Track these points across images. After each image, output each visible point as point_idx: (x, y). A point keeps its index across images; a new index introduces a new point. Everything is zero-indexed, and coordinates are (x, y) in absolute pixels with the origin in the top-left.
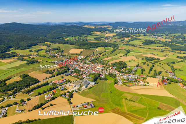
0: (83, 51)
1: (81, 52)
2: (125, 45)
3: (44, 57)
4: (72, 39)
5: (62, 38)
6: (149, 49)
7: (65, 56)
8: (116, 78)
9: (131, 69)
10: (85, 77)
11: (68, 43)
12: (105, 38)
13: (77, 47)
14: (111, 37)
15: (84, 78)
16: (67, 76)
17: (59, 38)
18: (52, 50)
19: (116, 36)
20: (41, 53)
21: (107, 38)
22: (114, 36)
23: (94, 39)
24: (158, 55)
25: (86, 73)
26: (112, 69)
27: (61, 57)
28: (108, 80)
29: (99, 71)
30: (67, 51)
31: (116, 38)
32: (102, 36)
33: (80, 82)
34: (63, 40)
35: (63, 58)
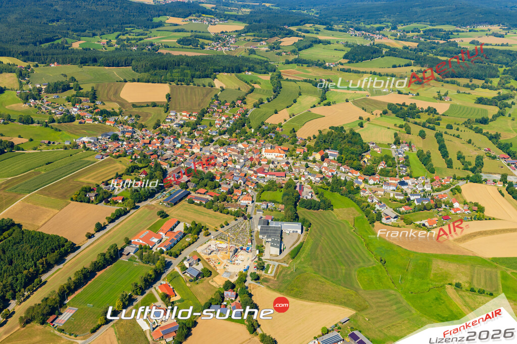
0: (172, 91)
1: (169, 97)
2: (291, 63)
3: (28, 120)
4: (101, 43)
5: (59, 41)
6: (375, 74)
7: (114, 114)
9: (388, 155)
10: (246, 202)
11: (95, 61)
13: (145, 75)
15: (247, 206)
16: (175, 204)
17: (47, 40)
18: (48, 91)
19: (246, 31)
22: (239, 33)
23: (179, 42)
26: (326, 160)
27: (100, 118)
28: (335, 209)
29: (279, 171)
30: (111, 93)
31: (249, 40)
32: (200, 32)
33: (242, 227)
34: (67, 48)
35: (108, 124)
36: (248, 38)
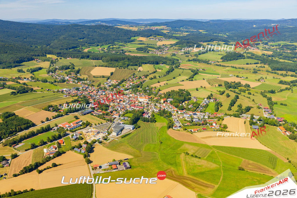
0: (115, 71)
1: (112, 74)
2: (191, 61)
3: (45, 81)
4: (97, 50)
5: (78, 48)
6: (233, 67)
7: (83, 80)
8: (170, 118)
9: (199, 102)
10: (116, 116)
11: (88, 57)
12: (156, 48)
13: (106, 64)
14: (167, 47)
15: (115, 118)
16: (85, 114)
17: (73, 48)
18: (59, 70)
19: (175, 45)
20: (38, 74)
21: (159, 48)
22: (172, 45)
23: (137, 49)
24: (247, 78)
25: (119, 109)
26: (166, 103)
27: (76, 81)
28: (156, 123)
29: (142, 106)
30: (87, 71)
31: (175, 49)
32: (152, 45)
33: (108, 125)
34: (81, 51)
35: (78, 84)
36: (175, 48)
